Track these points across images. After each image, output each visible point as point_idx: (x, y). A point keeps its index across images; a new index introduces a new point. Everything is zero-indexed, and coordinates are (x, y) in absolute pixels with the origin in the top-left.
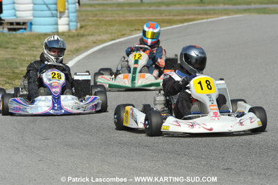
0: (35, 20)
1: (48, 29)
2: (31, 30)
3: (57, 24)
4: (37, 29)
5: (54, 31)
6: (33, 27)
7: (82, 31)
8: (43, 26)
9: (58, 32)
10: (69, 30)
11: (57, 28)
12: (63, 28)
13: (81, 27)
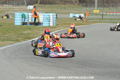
0: (43, 22)
1: (47, 25)
3: (50, 24)
4: (44, 25)
7: (56, 26)
8: (45, 24)
10: (53, 25)
12: (51, 25)
13: (57, 25)
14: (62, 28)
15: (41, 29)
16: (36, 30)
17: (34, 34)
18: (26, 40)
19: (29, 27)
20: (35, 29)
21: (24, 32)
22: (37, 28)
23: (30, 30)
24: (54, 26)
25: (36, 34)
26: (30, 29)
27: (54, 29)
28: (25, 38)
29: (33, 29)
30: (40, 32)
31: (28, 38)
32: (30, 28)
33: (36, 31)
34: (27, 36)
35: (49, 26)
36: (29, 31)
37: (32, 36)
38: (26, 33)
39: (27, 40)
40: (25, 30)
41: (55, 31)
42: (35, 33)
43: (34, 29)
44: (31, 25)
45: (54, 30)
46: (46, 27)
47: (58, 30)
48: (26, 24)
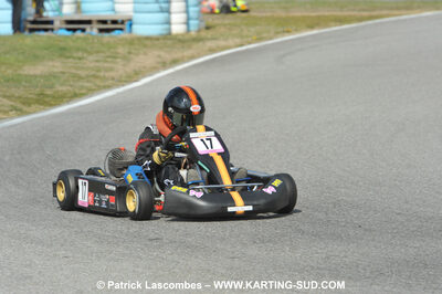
0: (137, 17)
1: (155, 30)
2: (131, 31)
3: (169, 23)
4: (140, 30)
5: (164, 32)
6: (134, 27)
7: (204, 34)
8: (147, 25)
9: (170, 34)
10: (188, 31)
11: (170, 29)
12: (178, 28)
13: (208, 28)
14: (231, 42)
15: (121, 50)
16: (91, 58)
17: (80, 78)
18: (33, 107)
19: (62, 45)
20: (90, 53)
21: (29, 70)
22: (102, 44)
23: (61, 56)
24: (193, 33)
25: (88, 76)
26: (63, 52)
27: (190, 47)
28: (27, 102)
29: (78, 50)
30: (111, 69)
31: (45, 100)
32: (63, 49)
33: (90, 61)
34: (38, 91)
35: (168, 36)
36: (56, 66)
37: (64, 88)
38: (35, 76)
39: (35, 112)
40: (36, 57)
41: (193, 58)
42: (83, 73)
43: (85, 51)
44: (74, 30)
45: (188, 53)
46: (148, 42)
47: (212, 51)
48: (46, 30)
